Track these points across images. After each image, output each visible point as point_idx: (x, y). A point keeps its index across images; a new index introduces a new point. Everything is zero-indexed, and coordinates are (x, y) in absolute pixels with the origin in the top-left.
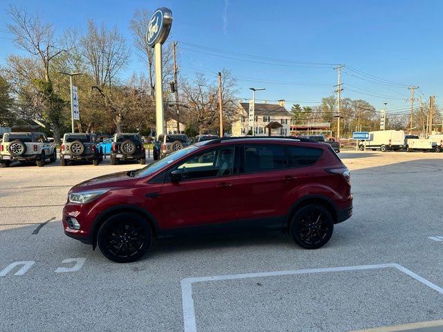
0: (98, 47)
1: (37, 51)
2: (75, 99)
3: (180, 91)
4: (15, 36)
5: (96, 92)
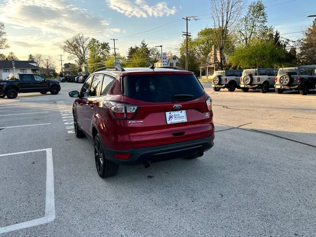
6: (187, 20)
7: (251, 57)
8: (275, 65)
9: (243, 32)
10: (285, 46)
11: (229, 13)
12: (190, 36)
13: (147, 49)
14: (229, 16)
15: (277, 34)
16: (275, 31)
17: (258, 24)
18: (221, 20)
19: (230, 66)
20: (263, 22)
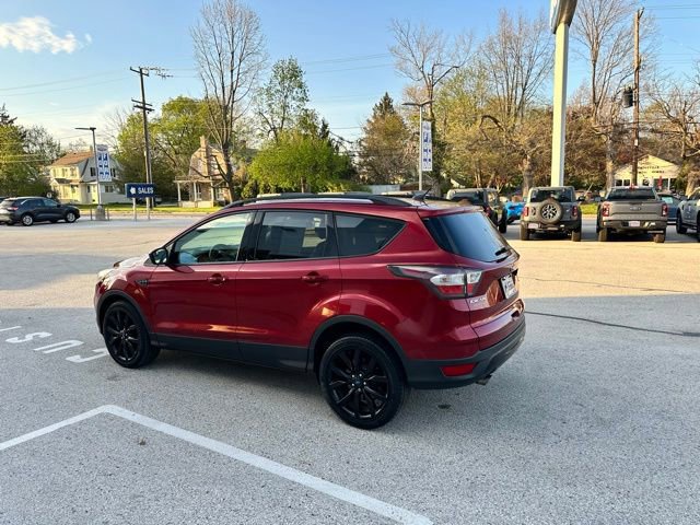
0: (512, 51)
1: (421, 75)
2: (426, 141)
3: (645, 103)
4: (395, 60)
5: (489, 124)
6: (142, 74)
7: (292, 168)
8: (330, 184)
9: (267, 116)
10: (337, 148)
11: (235, 72)
12: (150, 110)
13: (16, 129)
14: (235, 78)
15: (325, 126)
16: (320, 119)
17: (294, 104)
18: (219, 85)
19: (245, 183)
20: (302, 99)
